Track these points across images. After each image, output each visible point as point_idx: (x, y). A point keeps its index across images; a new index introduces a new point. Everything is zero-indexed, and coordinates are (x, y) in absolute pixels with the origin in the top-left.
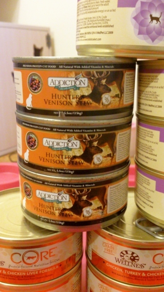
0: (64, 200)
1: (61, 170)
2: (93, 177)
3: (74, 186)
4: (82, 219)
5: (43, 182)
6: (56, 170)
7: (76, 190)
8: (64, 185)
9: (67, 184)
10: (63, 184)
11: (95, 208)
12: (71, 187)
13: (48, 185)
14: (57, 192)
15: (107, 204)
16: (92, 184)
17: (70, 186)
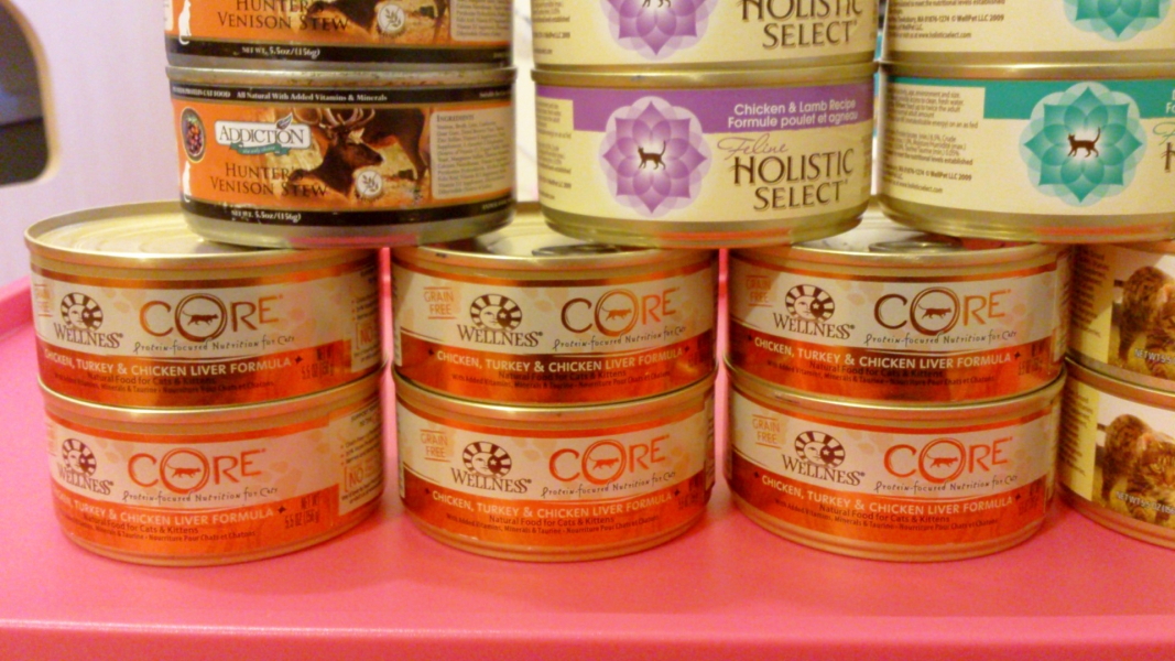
0: (297, 144)
1: (283, 47)
2: (381, 75)
3: (323, 98)
4: (351, 204)
5: (235, 92)
6: (267, 47)
7: (328, 110)
8: (293, 96)
9: (301, 92)
10: (289, 92)
11: (391, 174)
12: (315, 101)
13: (247, 99)
14: (273, 118)
15: (429, 167)
16: (378, 93)
17: (311, 97)
